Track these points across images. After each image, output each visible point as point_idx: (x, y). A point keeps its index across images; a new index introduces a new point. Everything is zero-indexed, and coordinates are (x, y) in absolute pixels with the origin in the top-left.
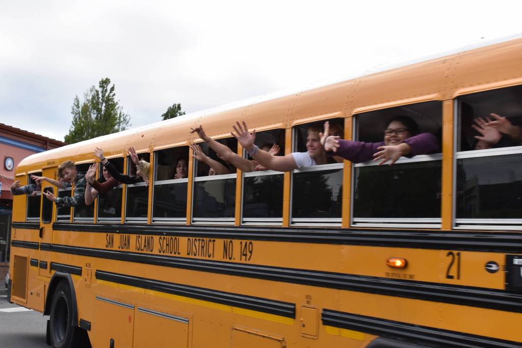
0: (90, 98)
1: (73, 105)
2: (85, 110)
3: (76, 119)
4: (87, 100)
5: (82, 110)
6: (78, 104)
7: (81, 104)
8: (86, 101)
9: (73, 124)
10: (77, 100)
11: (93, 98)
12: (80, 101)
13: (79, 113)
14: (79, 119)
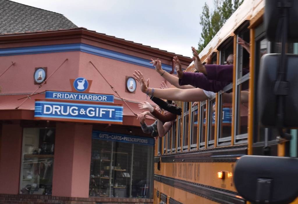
0: (221, 5)
1: (202, 14)
2: (216, 20)
3: (206, 31)
4: (218, 8)
5: (212, 20)
6: (208, 13)
7: (211, 13)
8: (216, 8)
9: (202, 36)
10: (206, 8)
11: (225, 5)
12: (210, 9)
13: (209, 23)
14: (209, 30)
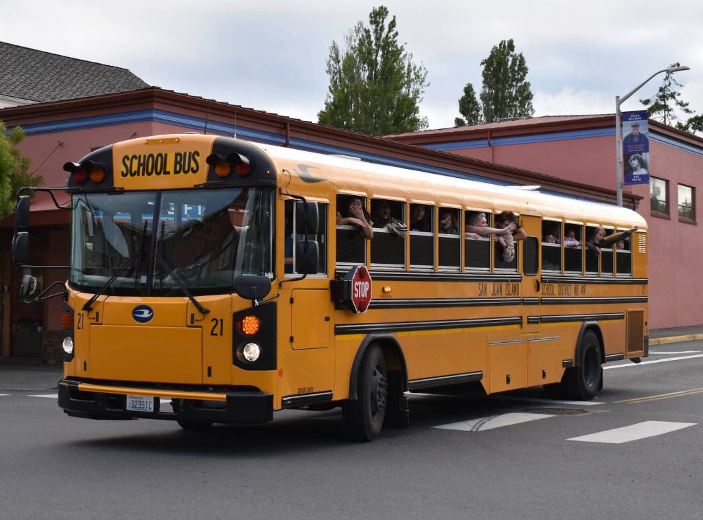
0: (356, 44)
1: (329, 58)
2: (349, 66)
3: (335, 82)
4: (352, 48)
5: (344, 66)
6: (337, 56)
7: (342, 55)
8: (349, 48)
9: (331, 91)
10: (335, 49)
11: (361, 43)
12: (340, 50)
13: (339, 71)
14: (340, 81)
